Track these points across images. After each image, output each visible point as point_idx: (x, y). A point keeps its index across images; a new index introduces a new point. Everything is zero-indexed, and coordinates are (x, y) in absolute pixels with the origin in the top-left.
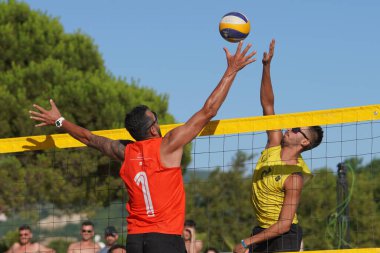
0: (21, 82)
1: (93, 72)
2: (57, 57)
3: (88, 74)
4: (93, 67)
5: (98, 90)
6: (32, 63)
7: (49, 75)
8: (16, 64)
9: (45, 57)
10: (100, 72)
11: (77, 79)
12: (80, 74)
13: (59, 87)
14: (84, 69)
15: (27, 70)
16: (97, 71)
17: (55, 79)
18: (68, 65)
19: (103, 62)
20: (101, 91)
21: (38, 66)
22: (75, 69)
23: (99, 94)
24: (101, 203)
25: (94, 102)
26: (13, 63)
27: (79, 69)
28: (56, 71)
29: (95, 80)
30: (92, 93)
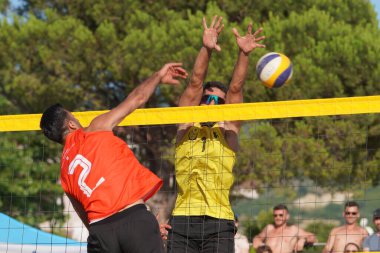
0: (279, 36)
1: (364, 26)
2: (322, 8)
3: (358, 28)
4: (364, 20)
5: (369, 48)
6: (293, 14)
7: (312, 29)
8: (274, 15)
9: (309, 8)
10: (372, 27)
11: (344, 34)
12: (348, 28)
13: (324, 43)
14: (353, 23)
15: (286, 22)
16: (369, 25)
17: (319, 33)
18: (335, 17)
19: (376, 14)
20: (373, 49)
21: (300, 18)
22: (343, 22)
23: (370, 53)
24: (370, 181)
25: (364, 61)
26: (271, 14)
27: (347, 22)
28: (320, 24)
29: (366, 36)
30: (363, 52)
